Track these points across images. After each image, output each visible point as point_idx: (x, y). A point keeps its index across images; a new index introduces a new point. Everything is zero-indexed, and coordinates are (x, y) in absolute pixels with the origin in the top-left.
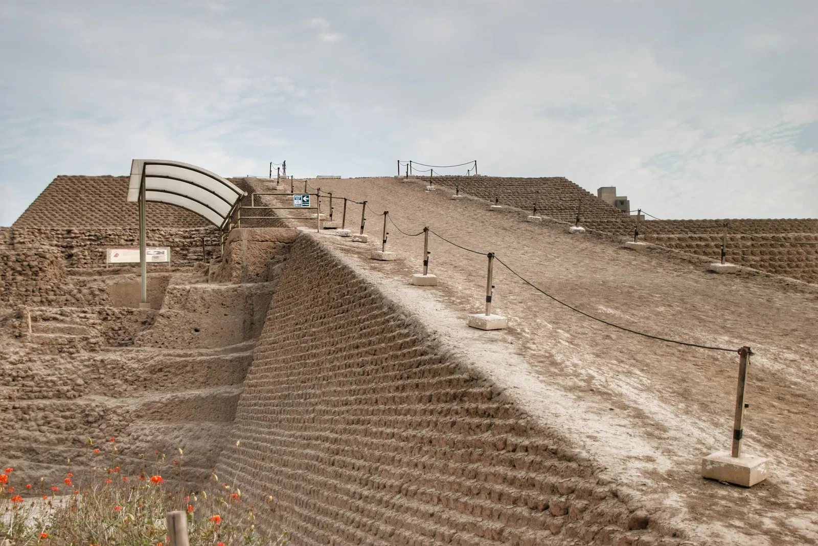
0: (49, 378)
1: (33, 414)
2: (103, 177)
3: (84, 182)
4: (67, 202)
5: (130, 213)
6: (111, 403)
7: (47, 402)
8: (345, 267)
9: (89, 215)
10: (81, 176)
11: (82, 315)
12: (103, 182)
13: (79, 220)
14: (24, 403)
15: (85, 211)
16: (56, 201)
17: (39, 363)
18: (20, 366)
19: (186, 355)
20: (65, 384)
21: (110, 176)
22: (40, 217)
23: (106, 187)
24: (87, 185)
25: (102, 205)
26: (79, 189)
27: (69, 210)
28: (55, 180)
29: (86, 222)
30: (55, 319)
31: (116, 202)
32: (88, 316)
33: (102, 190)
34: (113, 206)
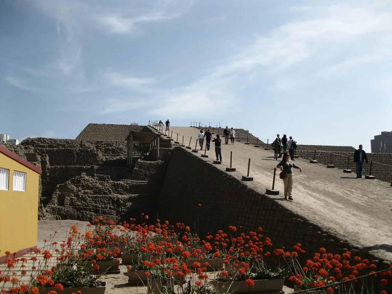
0: (102, 188)
1: (97, 199)
2: (103, 124)
3: (97, 126)
4: (92, 131)
5: (111, 136)
6: (120, 196)
7: (101, 195)
8: (195, 156)
9: (98, 136)
10: (96, 124)
11: (110, 169)
12: (103, 126)
13: (95, 137)
14: (95, 195)
15: (97, 134)
16: (89, 131)
17: (98, 183)
18: (93, 184)
19: (142, 183)
20: (107, 190)
21: (105, 124)
22: (84, 136)
23: (104, 127)
24: (98, 126)
25: (102, 133)
26: (96, 128)
27: (92, 134)
28: (89, 125)
29: (98, 138)
30: (102, 170)
31: (107, 132)
32: (112, 169)
33: (102, 128)
34: (106, 133)
